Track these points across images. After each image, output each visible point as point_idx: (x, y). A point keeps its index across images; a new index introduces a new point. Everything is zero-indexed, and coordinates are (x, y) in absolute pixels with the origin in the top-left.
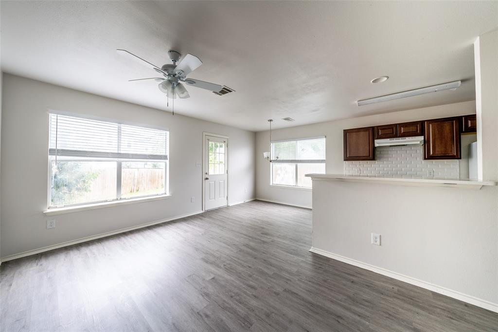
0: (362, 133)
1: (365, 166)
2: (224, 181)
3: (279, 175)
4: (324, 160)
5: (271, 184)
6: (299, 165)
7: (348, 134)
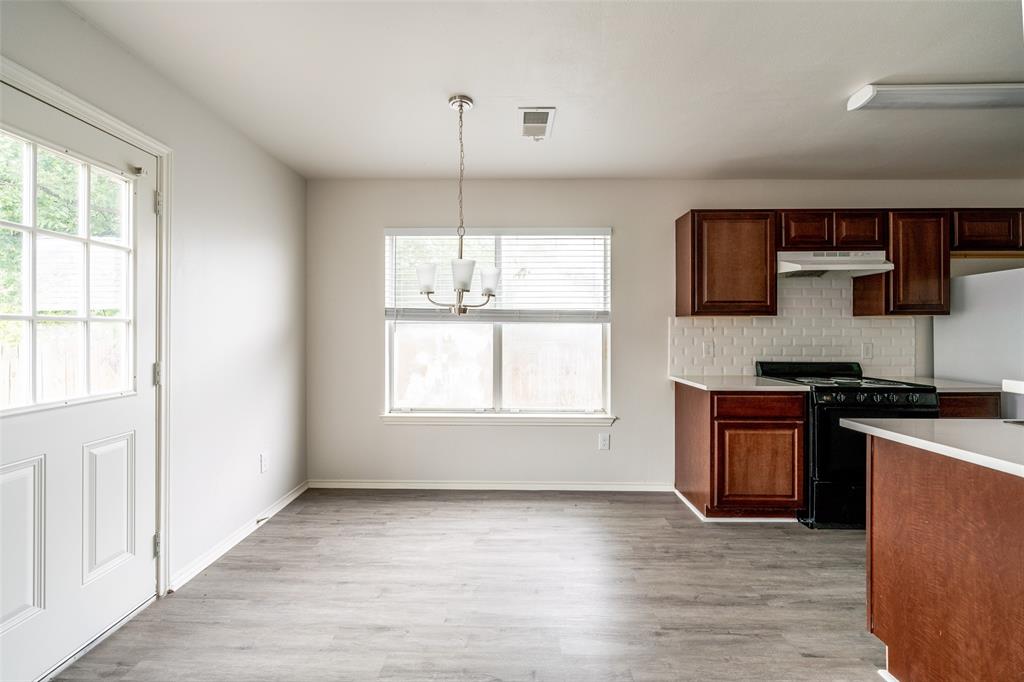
0: (746, 227)
1: (726, 332)
2: (132, 441)
3: (423, 371)
4: (605, 313)
5: (386, 414)
6: (508, 328)
7: (705, 225)
